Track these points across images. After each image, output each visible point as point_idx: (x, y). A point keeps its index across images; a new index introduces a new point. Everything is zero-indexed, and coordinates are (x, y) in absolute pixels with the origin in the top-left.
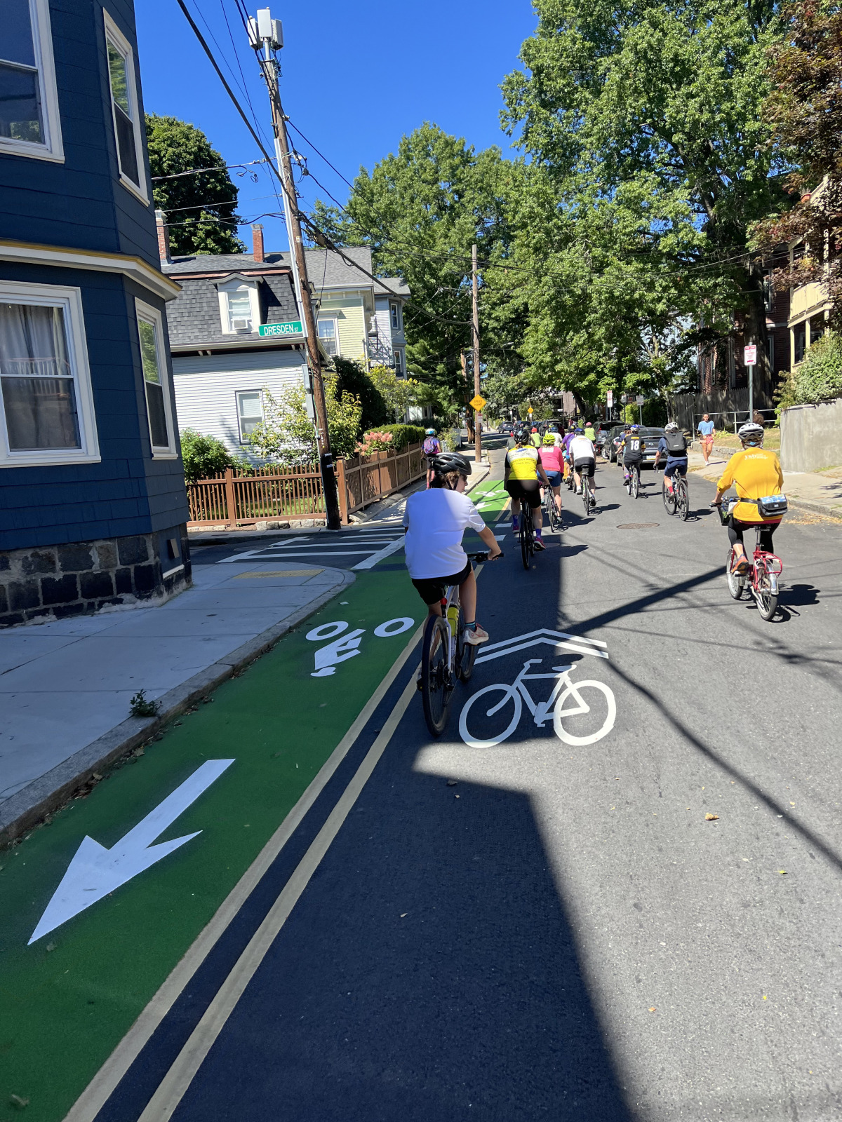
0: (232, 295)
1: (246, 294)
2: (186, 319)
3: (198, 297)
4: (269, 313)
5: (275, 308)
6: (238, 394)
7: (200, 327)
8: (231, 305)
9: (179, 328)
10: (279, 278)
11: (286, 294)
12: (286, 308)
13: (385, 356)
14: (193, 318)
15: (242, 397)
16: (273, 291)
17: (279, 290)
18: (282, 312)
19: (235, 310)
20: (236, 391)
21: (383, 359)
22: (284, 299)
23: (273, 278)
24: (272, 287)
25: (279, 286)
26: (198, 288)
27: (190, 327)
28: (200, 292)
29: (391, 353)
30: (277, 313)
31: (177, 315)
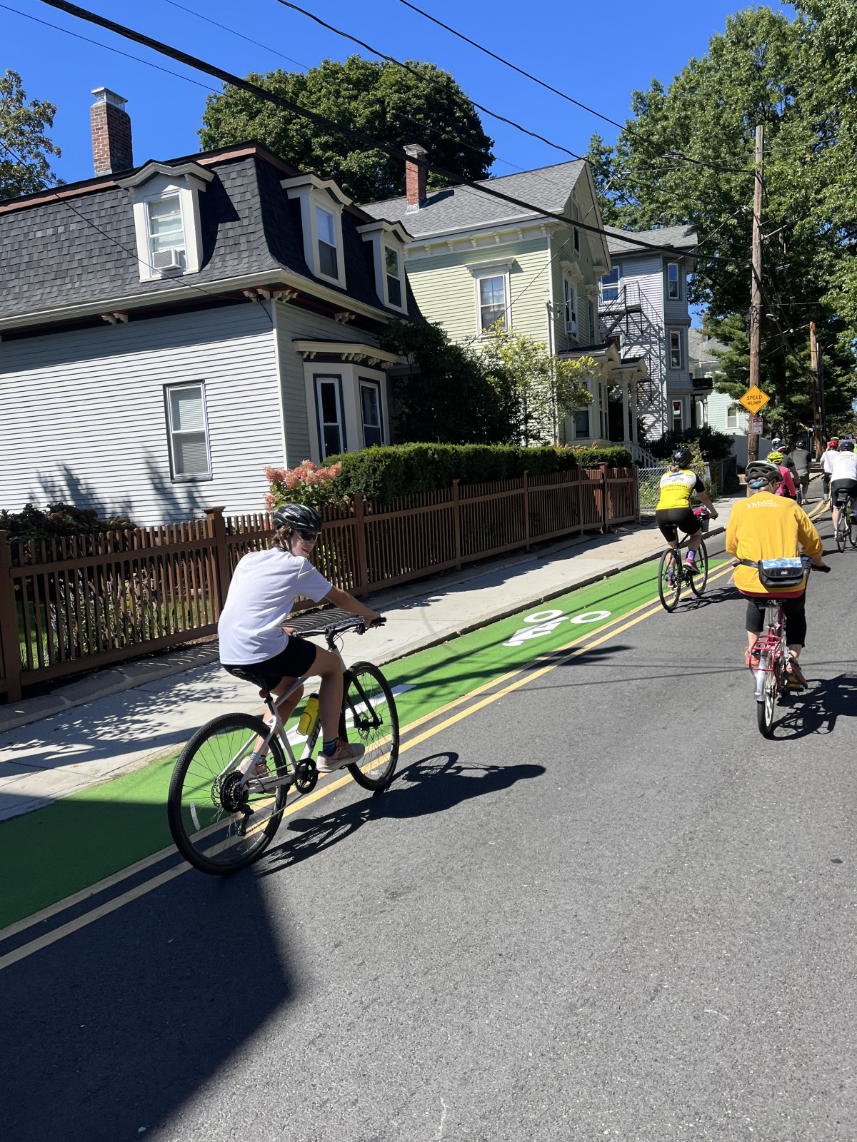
0: (155, 208)
1: (174, 203)
2: (95, 261)
3: (115, 218)
4: (219, 236)
5: (229, 225)
6: (169, 390)
7: (113, 271)
8: (154, 226)
9: (84, 277)
10: (238, 166)
11: (248, 196)
12: (245, 222)
13: (654, 339)
14: (105, 258)
15: (178, 396)
16: (229, 192)
17: (237, 191)
18: (239, 231)
19: (162, 234)
20: (165, 386)
21: (651, 343)
22: (244, 205)
23: (230, 168)
24: (227, 185)
25: (239, 182)
26: (115, 203)
27: (99, 275)
28: (119, 210)
29: (662, 334)
30: (231, 234)
31: (83, 255)
